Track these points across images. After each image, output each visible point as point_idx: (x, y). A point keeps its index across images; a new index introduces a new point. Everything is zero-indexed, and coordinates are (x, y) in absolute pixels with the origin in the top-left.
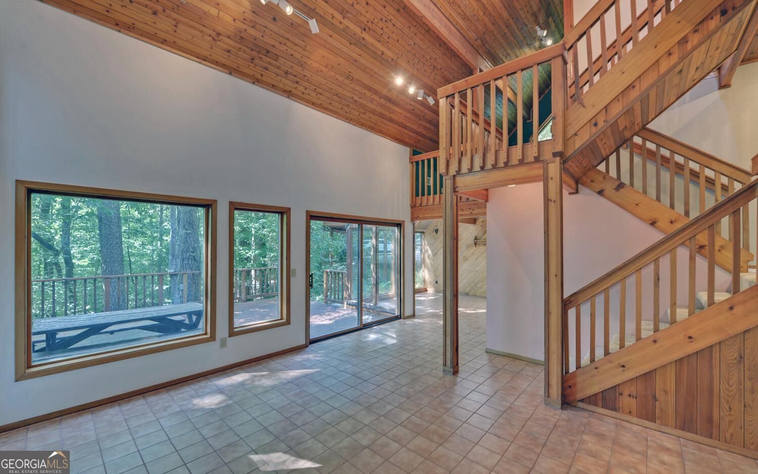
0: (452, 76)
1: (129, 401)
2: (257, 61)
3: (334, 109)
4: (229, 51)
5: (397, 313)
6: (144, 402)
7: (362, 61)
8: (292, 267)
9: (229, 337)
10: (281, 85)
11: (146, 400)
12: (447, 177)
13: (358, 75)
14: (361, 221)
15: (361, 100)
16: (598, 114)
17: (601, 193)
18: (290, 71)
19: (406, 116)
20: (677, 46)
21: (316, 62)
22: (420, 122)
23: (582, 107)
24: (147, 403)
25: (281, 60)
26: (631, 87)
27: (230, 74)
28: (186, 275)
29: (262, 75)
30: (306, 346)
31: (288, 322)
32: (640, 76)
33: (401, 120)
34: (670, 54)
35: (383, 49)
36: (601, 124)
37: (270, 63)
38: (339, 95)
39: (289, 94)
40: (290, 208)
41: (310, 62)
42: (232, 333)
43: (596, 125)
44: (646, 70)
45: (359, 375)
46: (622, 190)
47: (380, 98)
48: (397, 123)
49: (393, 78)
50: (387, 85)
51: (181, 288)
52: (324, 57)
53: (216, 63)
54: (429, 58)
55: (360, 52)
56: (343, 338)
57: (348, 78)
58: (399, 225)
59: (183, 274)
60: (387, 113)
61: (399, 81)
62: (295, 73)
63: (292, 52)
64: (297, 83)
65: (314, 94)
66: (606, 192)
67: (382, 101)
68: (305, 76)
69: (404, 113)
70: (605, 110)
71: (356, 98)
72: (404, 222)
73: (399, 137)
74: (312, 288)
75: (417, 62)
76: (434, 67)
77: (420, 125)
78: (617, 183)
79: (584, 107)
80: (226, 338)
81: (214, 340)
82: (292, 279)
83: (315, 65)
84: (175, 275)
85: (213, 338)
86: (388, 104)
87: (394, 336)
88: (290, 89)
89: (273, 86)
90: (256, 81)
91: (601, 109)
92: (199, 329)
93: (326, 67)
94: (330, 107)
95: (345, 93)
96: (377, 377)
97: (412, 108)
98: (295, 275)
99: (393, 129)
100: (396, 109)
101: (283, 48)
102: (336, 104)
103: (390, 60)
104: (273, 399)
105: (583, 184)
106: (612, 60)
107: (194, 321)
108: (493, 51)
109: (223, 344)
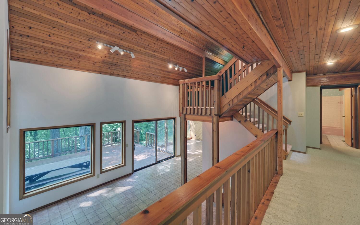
0: (194, 60)
1: (61, 203)
2: (111, 68)
3: (145, 78)
4: (100, 67)
5: (173, 155)
6: (67, 203)
7: (154, 61)
8: (126, 143)
9: (100, 174)
10: (121, 74)
11: (68, 202)
12: (183, 114)
13: (152, 66)
14: (156, 120)
15: (155, 74)
16: (230, 101)
17: (240, 122)
18: (125, 69)
19: (176, 76)
20: (254, 83)
21: (135, 65)
22: (183, 77)
23: (225, 98)
24: (68, 203)
25: (121, 66)
26: (240, 94)
27: (101, 74)
28: (87, 136)
29: (113, 72)
30: (132, 173)
31: (125, 165)
32: (243, 91)
33: (174, 78)
34: (252, 85)
35: (163, 56)
36: (231, 105)
37: (116, 68)
38: (146, 74)
39: (125, 77)
40: (125, 121)
41: (132, 65)
42: (102, 172)
43: (229, 105)
44: (244, 90)
45: (149, 189)
46: (247, 122)
47: (164, 72)
48: (172, 79)
49: (168, 65)
50: (167, 67)
51: (84, 142)
52: (138, 63)
53: (95, 71)
54: (183, 56)
55: (153, 59)
56: (148, 169)
57: (149, 68)
58: (174, 119)
59: (85, 136)
60: (167, 76)
61: (170, 66)
62: (127, 70)
63: (124, 63)
64: (128, 72)
65: (135, 75)
66: (241, 122)
67: (165, 73)
68: (131, 70)
69: (175, 75)
70: (232, 101)
71: (153, 73)
72: (176, 117)
73: (174, 83)
74: (135, 150)
75: (178, 58)
76: (186, 58)
77: (183, 78)
78: (245, 119)
79: (226, 98)
80: (99, 174)
81: (94, 176)
82: (126, 148)
83: (134, 66)
84: (82, 137)
85: (94, 175)
86: (167, 73)
87: (169, 167)
88: (125, 75)
89: (118, 75)
90: (111, 74)
91: (231, 100)
92: (89, 168)
93: (140, 66)
94: (143, 78)
95: (149, 72)
96: (156, 190)
97: (178, 73)
98: (127, 146)
99: (171, 81)
100: (171, 74)
101: (121, 63)
102: (145, 77)
103: (166, 59)
104: (115, 201)
105: (234, 117)
106: (244, 72)
107: (88, 164)
108: (211, 49)
109: (98, 177)
